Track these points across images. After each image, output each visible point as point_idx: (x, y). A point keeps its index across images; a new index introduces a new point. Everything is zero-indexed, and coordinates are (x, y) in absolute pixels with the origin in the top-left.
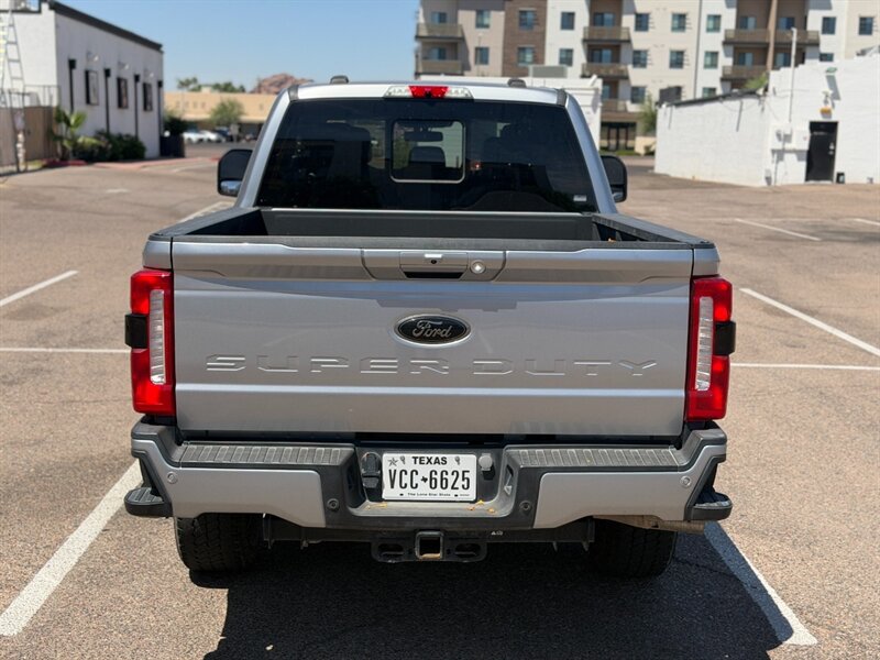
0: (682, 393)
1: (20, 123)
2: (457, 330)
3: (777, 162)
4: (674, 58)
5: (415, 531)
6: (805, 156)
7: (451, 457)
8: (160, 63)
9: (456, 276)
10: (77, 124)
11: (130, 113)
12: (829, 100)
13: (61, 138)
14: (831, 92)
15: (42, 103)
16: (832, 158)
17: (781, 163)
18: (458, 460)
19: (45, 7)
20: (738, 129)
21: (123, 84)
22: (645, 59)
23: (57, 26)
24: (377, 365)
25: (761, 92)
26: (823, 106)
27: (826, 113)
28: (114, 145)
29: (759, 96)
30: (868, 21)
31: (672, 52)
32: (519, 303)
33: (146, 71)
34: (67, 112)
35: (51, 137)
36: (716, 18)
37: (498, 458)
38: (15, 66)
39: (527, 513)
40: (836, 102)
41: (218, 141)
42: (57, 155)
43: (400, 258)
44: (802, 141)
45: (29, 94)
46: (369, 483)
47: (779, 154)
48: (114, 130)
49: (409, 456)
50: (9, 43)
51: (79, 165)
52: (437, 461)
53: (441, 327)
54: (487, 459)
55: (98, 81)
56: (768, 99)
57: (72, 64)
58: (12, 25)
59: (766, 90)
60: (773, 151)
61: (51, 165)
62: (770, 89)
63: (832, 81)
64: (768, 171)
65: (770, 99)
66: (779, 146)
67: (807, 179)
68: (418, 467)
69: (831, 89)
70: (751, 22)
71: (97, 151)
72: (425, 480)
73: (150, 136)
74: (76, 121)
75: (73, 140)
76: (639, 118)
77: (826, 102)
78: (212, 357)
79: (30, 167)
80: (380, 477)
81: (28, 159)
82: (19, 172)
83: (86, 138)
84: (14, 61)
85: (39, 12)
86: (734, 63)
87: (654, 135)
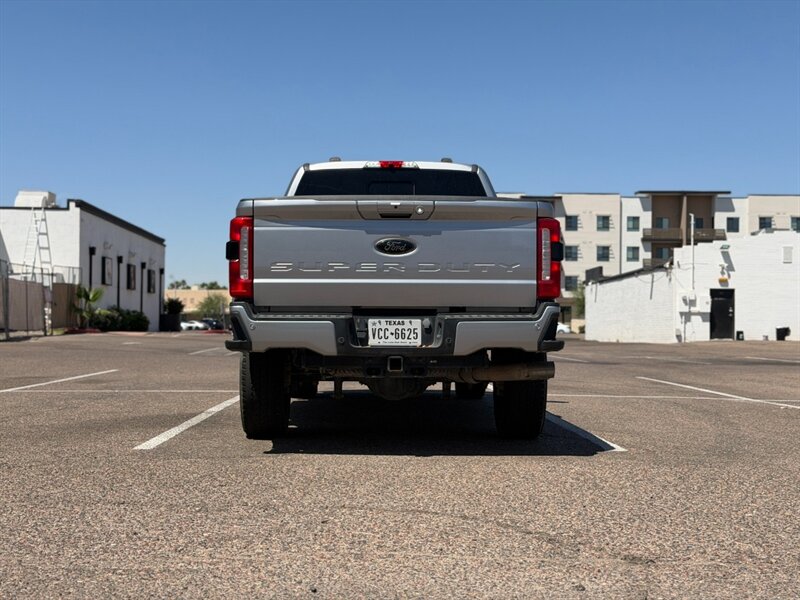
0: (535, 282)
1: (49, 296)
2: (409, 247)
3: (685, 323)
4: (601, 252)
5: (387, 356)
6: (708, 317)
7: (407, 321)
8: (163, 255)
9: (407, 216)
10: (95, 299)
11: (136, 293)
12: (725, 271)
13: (80, 311)
14: (726, 265)
15: (66, 282)
16: (732, 320)
17: (688, 323)
18: (411, 322)
19: (72, 205)
20: (651, 298)
21: (132, 269)
22: (576, 254)
23: (82, 220)
24: (367, 267)
25: (667, 265)
26: (720, 277)
27: (723, 282)
28: (124, 317)
29: (666, 269)
30: (767, 221)
31: (598, 247)
32: (443, 232)
33: (151, 260)
34: (87, 290)
35: (73, 308)
36: (635, 220)
37: (433, 321)
38: (45, 253)
39: (450, 345)
40: (731, 273)
41: (205, 329)
42: (77, 325)
43: (377, 205)
44: (705, 305)
45: (56, 275)
46: (360, 335)
47: (687, 316)
48: (124, 306)
49: (383, 321)
50: (40, 234)
51: (95, 332)
52: (399, 323)
53: (400, 245)
54: (427, 321)
55: (111, 266)
56: (673, 271)
57: (92, 251)
58: (44, 220)
59: (672, 263)
60: (682, 314)
61: (72, 332)
62: (675, 263)
63: (726, 256)
64: (678, 330)
65: (675, 271)
66: (686, 309)
67: (712, 337)
68: (388, 327)
69: (726, 262)
70: (666, 222)
71: (109, 322)
72: (392, 334)
73: (152, 313)
74: (94, 296)
75: (91, 311)
76: (572, 303)
77: (723, 273)
78: (274, 264)
79: (55, 333)
80: (367, 332)
81: (53, 327)
82: (45, 335)
83: (101, 310)
84: (43, 248)
85: (68, 209)
86: (653, 256)
87: (583, 318)
